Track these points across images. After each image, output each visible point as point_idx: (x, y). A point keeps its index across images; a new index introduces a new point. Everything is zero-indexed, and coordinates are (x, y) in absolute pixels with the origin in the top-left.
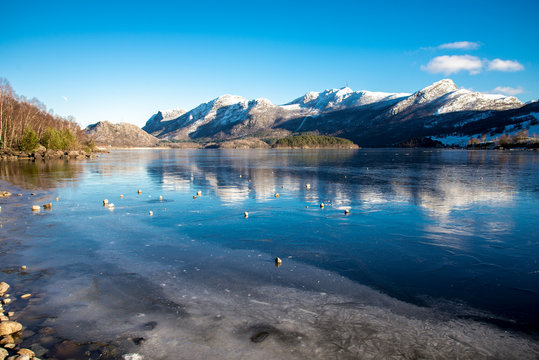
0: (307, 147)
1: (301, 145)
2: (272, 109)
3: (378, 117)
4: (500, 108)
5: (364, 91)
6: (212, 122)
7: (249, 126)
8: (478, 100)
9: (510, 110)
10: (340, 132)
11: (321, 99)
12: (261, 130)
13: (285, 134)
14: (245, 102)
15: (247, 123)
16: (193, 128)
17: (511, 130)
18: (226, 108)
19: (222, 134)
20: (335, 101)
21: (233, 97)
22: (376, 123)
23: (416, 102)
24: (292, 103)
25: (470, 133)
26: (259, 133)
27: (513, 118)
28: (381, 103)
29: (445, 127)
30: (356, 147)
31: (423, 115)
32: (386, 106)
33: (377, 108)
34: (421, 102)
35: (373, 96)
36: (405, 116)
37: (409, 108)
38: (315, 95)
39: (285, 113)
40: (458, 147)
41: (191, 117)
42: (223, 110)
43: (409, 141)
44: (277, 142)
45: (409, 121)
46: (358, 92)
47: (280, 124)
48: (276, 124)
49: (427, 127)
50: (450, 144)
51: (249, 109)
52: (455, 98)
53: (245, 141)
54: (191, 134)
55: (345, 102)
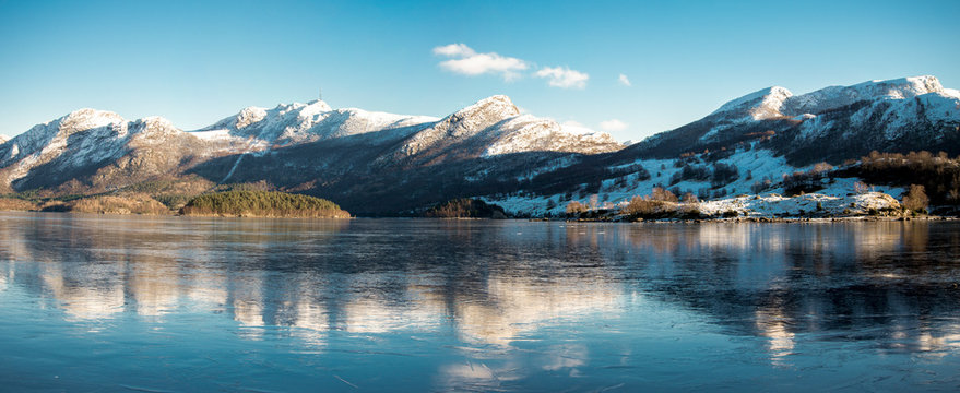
0: (250, 215)
1: (238, 211)
2: (174, 139)
3: (381, 159)
4: (588, 150)
5: (352, 110)
6: (56, 162)
7: (129, 169)
8: (553, 135)
9: (604, 155)
10: (308, 186)
11: (272, 122)
12: (153, 178)
13: (201, 187)
14: (121, 123)
15: (124, 163)
16: (20, 171)
17: (610, 189)
18: (84, 134)
19: (75, 184)
20: (298, 126)
21: (97, 113)
22: (376, 170)
23: (450, 133)
24: (214, 128)
25: (546, 193)
26: (148, 185)
27: (611, 168)
28: (385, 132)
29: (502, 180)
30: (346, 216)
31: (463, 156)
32: (393, 139)
33: (377, 142)
34: (457, 133)
35: (370, 118)
36: (434, 158)
37: (438, 144)
38: (260, 113)
39: (201, 145)
40: (527, 216)
41: (15, 150)
42: (79, 136)
43: (445, 205)
44: (191, 204)
45: (439, 168)
46: (342, 110)
47: (190, 167)
48: (186, 168)
49: (470, 179)
50: (514, 210)
51: (129, 138)
52: (516, 130)
53: (122, 199)
54: (15, 182)
55: (317, 128)
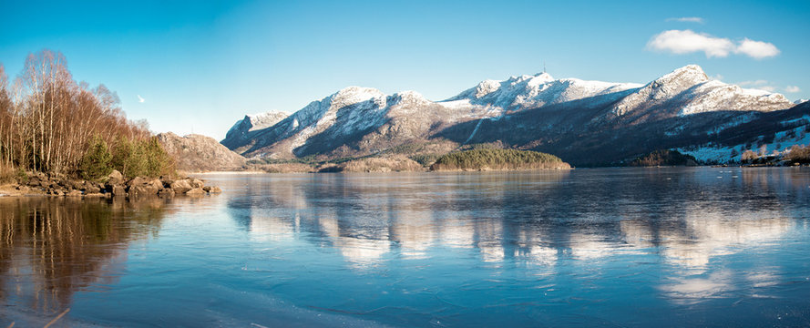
0: (488, 169)
1: (478, 166)
2: (424, 108)
3: (596, 119)
4: (765, 109)
5: (571, 79)
6: (329, 131)
7: (389, 135)
8: (736, 97)
9: (778, 112)
10: (536, 143)
11: (505, 92)
12: (409, 141)
13: (448, 147)
14: (381, 97)
15: (385, 130)
16: (300, 141)
17: (783, 139)
18: (351, 107)
19: (345, 149)
20: (527, 94)
21: (361, 89)
22: (592, 129)
23: (651, 97)
24: (458, 98)
25: (731, 144)
26: (405, 147)
27: (783, 122)
28: (598, 97)
29: (695, 134)
30: (566, 167)
31: (663, 116)
32: (605, 103)
33: (592, 105)
34: (658, 97)
35: (586, 87)
36: (638, 117)
37: (642, 106)
38: (495, 85)
39: (447, 113)
40: (715, 163)
41: (296, 124)
42: (347, 110)
43: (648, 156)
44: (439, 162)
45: (643, 125)
46: (563, 80)
47: (439, 132)
48: (432, 133)
49: (669, 134)
50: (704, 159)
51: (388, 109)
52: (706, 93)
53: (383, 160)
54: (296, 150)
55: (543, 96)
